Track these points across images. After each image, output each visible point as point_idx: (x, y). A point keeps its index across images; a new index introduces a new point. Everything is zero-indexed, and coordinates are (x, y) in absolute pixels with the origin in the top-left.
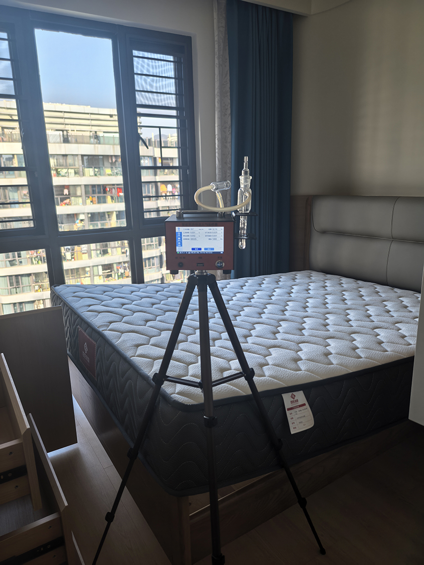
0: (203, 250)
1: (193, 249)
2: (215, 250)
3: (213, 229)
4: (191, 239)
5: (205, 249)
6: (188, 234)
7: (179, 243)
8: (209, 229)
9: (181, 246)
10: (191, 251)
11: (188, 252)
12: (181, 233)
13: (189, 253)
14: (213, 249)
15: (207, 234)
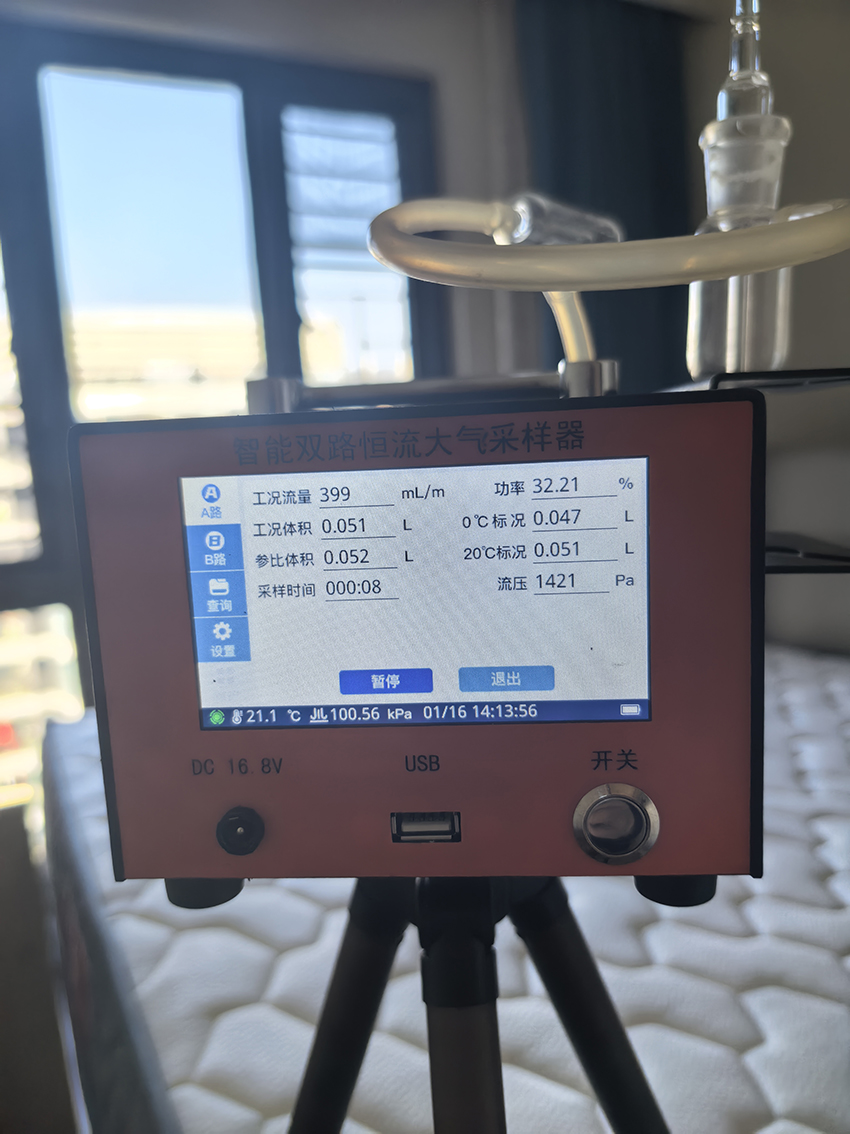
0: (447, 690)
1: (354, 681)
2: (567, 689)
3: (543, 488)
4: (333, 588)
5: (470, 677)
6: (295, 544)
7: (222, 630)
8: (502, 489)
9: (243, 654)
10: (336, 698)
11: (306, 711)
12: (232, 533)
13: (318, 719)
14: (543, 676)
15: (477, 537)
